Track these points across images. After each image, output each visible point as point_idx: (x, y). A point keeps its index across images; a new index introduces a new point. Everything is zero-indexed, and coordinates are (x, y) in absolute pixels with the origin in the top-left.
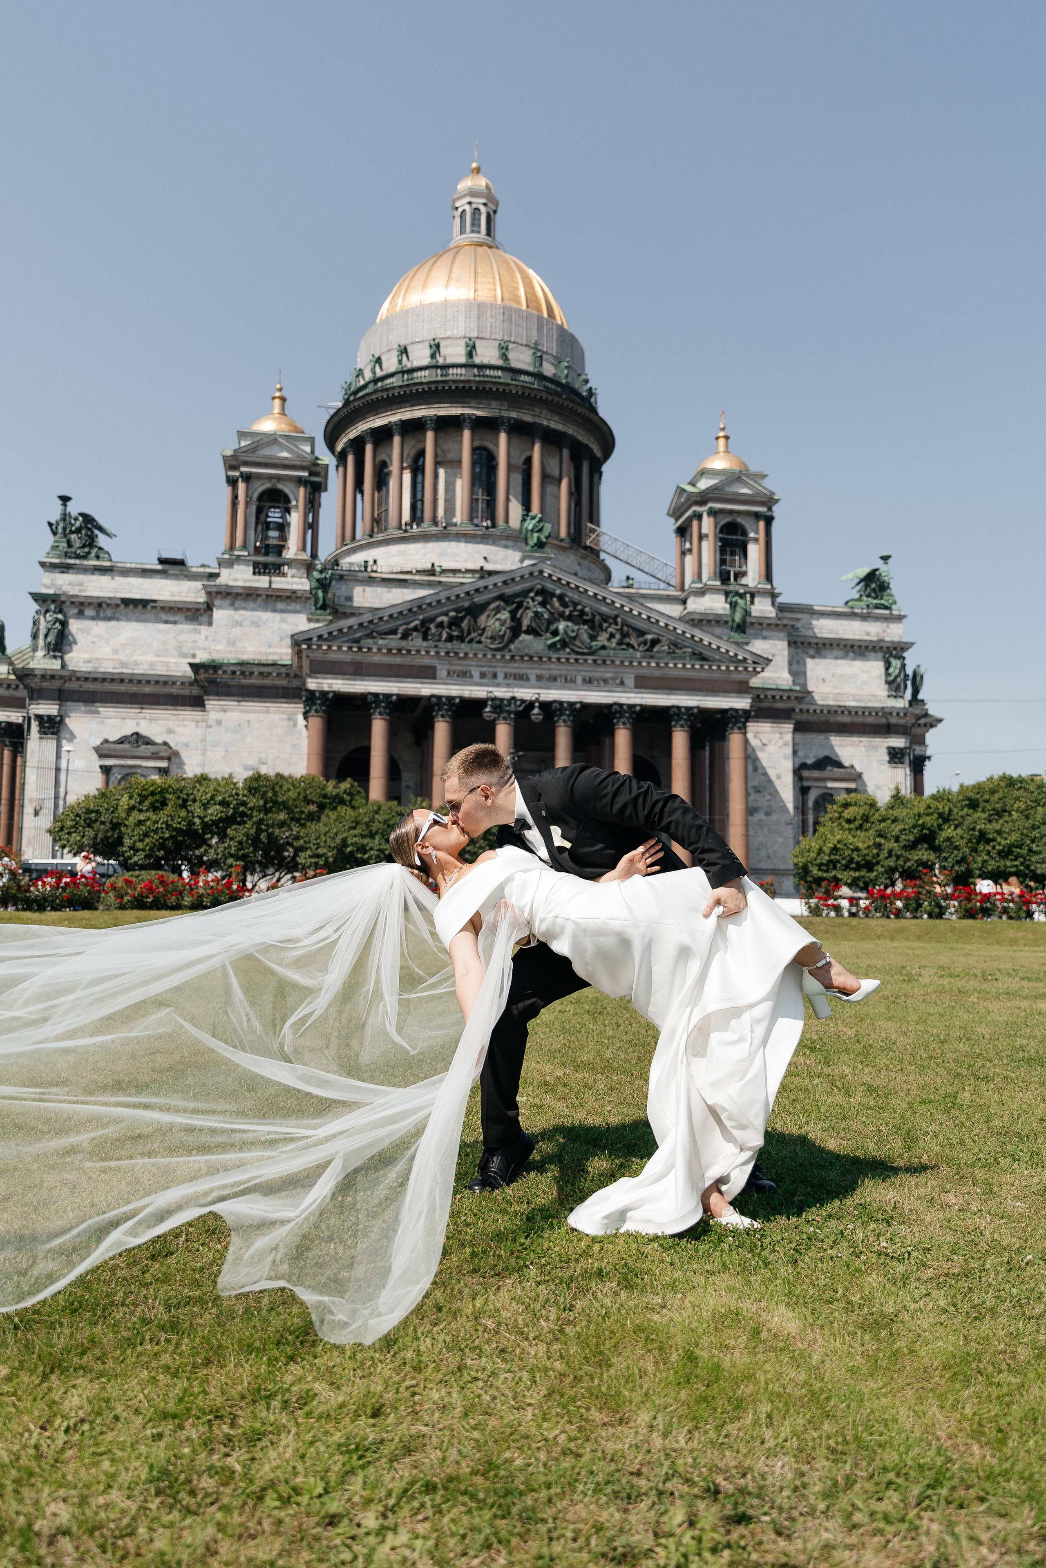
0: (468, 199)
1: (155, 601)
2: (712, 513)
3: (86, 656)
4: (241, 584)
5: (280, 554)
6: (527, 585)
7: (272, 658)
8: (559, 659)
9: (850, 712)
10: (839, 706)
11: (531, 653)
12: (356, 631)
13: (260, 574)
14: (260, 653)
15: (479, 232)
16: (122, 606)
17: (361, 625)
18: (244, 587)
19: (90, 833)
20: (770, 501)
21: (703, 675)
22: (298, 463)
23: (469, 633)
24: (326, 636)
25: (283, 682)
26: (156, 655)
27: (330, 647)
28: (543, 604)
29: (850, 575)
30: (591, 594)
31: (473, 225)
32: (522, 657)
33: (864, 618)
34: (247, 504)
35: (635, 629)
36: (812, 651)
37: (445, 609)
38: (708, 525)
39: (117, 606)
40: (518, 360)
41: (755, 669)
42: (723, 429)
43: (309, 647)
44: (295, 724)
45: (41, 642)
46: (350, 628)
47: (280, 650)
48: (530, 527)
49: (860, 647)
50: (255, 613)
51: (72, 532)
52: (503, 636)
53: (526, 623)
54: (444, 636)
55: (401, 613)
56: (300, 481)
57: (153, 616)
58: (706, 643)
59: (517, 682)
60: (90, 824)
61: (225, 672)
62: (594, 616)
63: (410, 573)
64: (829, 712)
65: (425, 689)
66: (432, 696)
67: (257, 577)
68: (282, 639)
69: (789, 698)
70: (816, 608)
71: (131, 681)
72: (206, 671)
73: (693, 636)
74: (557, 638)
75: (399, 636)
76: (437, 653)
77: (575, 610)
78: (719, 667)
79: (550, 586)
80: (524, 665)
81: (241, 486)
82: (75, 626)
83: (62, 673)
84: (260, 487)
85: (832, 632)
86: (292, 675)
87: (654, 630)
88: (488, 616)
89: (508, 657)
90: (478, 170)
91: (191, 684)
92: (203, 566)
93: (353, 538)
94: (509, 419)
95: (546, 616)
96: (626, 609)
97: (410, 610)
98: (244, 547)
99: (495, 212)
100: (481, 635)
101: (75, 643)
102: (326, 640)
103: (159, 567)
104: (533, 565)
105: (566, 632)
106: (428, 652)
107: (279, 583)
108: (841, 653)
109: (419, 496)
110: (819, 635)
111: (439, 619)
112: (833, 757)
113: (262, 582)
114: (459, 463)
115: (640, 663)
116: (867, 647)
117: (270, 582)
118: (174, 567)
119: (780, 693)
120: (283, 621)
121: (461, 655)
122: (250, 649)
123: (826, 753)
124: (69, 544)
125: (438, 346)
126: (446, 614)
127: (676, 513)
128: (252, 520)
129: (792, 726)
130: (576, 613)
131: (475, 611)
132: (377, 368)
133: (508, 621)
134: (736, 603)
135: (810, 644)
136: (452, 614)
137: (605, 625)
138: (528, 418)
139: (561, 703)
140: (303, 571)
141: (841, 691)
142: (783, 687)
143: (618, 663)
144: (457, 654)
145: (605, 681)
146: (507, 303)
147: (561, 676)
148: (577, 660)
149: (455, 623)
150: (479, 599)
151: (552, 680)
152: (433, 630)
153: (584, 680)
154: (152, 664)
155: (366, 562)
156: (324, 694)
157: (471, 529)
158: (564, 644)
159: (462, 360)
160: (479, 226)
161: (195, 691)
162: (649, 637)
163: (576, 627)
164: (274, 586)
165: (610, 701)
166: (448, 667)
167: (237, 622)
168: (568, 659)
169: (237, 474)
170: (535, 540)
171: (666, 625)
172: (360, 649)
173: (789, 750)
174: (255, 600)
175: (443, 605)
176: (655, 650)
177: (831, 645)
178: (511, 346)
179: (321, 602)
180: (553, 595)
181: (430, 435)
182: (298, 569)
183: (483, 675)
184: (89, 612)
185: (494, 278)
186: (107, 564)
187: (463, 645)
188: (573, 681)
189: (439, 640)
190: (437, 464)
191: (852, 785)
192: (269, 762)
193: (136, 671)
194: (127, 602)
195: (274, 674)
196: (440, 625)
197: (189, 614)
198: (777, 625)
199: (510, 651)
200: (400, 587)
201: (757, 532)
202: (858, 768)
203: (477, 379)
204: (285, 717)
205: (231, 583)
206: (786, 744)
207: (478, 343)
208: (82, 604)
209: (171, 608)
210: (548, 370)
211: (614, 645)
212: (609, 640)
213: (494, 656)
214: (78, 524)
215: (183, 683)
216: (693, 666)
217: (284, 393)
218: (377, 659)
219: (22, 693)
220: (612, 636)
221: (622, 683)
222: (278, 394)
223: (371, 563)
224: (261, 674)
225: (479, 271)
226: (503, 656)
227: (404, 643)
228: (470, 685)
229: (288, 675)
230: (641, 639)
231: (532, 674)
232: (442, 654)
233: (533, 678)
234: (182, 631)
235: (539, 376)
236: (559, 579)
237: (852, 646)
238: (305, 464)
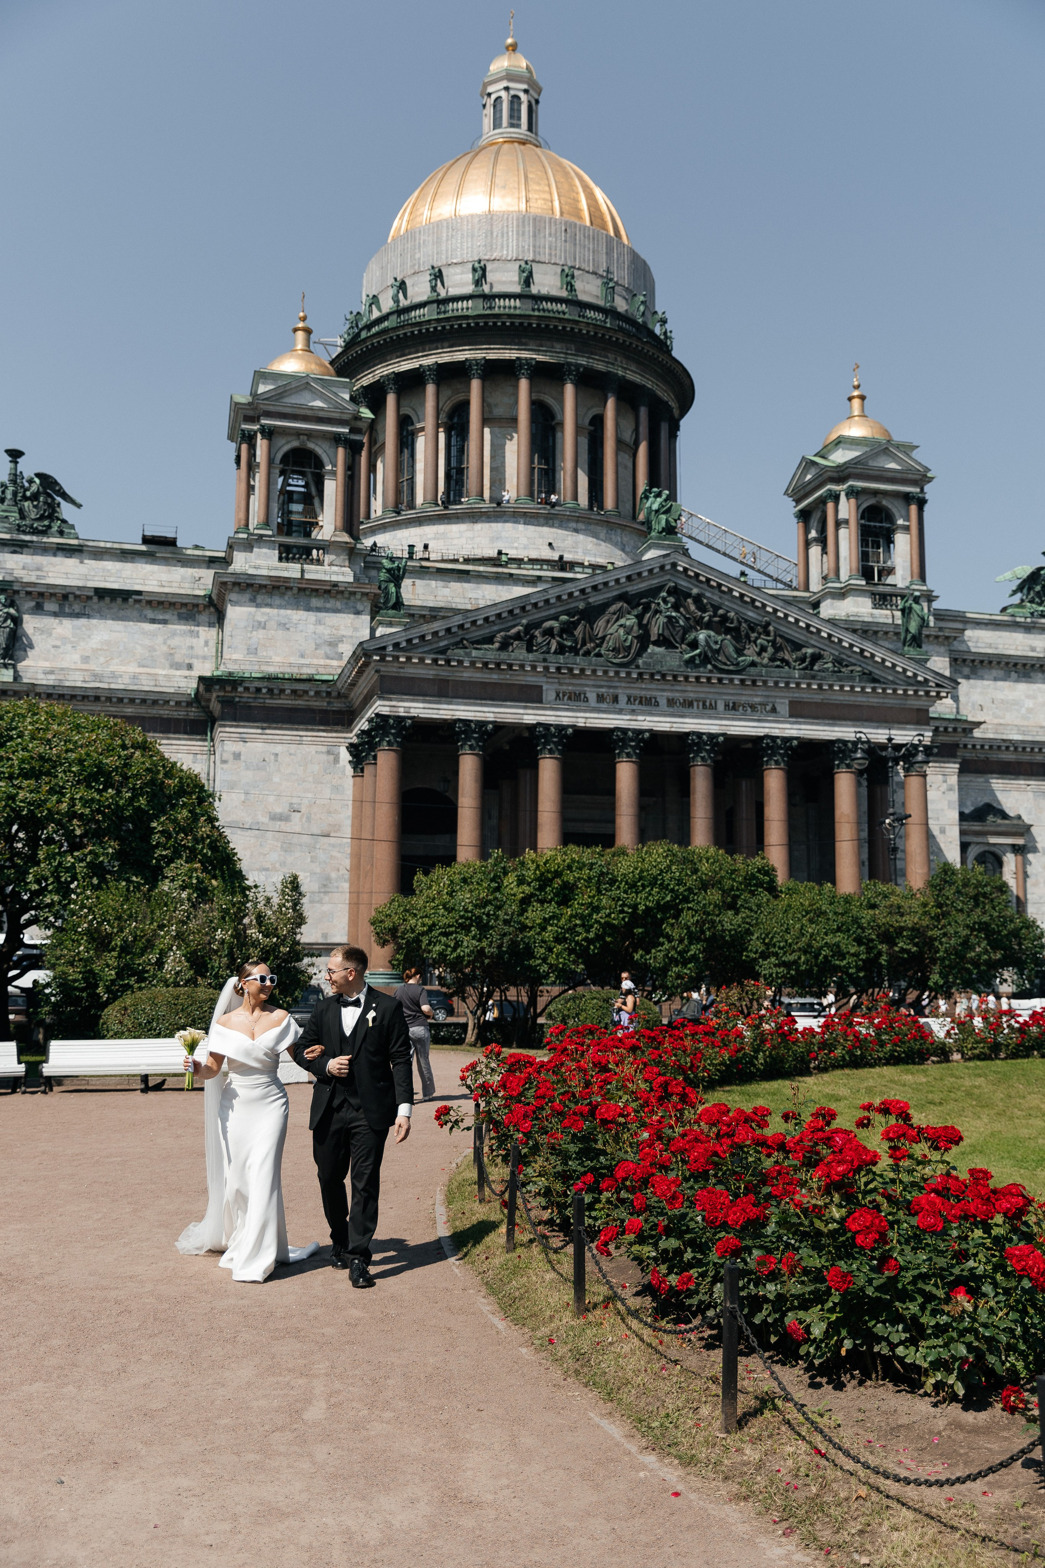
0: (505, 84)
1: (139, 593)
2: (852, 493)
3: (47, 664)
4: (264, 572)
5: (308, 535)
6: (655, 582)
7: (306, 672)
8: (697, 678)
9: (1016, 748)
10: (1004, 741)
11: (664, 669)
12: (441, 639)
13: (287, 560)
14: (290, 665)
15: (518, 126)
16: (95, 599)
17: (448, 630)
18: (270, 577)
20: (922, 479)
21: (874, 700)
22: (336, 415)
23: (584, 643)
24: (404, 644)
25: (322, 704)
26: (141, 666)
27: (409, 659)
28: (676, 607)
29: (1008, 575)
30: (736, 594)
31: (511, 116)
32: (652, 675)
33: (1028, 629)
34: (269, 466)
35: (788, 641)
36: (966, 671)
37: (553, 611)
38: (846, 509)
39: (89, 598)
40: (585, 292)
41: (938, 693)
42: (857, 387)
43: (383, 659)
44: (336, 760)
46: (435, 634)
47: (315, 661)
48: (655, 507)
49: (1025, 665)
50: (283, 612)
51: (25, 498)
52: (630, 647)
53: (655, 632)
54: (554, 646)
55: (499, 616)
56: (337, 439)
57: (135, 614)
58: (878, 659)
59: (644, 708)
61: (247, 689)
62: (740, 623)
64: (991, 747)
65: (529, 716)
66: (539, 724)
67: (284, 565)
68: (318, 646)
69: (955, 729)
70: (968, 615)
71: (109, 699)
72: (223, 688)
73: (862, 651)
74: (698, 651)
75: (497, 645)
76: (546, 668)
77: (715, 615)
78: (895, 690)
79: (683, 583)
80: (653, 686)
81: (261, 445)
82: (31, 624)
83: (16, 687)
84: (286, 446)
85: (990, 646)
86: (334, 694)
87: (813, 642)
88: (608, 622)
89: (635, 676)
90: (514, 48)
91: (189, 704)
92: (197, 547)
94: (578, 366)
95: (681, 623)
96: (780, 614)
97: (511, 612)
98: (266, 524)
99: (537, 102)
100: (600, 645)
101: (32, 647)
102: (403, 650)
103: (144, 548)
104: (664, 556)
105: (707, 641)
106: (534, 668)
107: (314, 572)
108: (1001, 673)
110: (973, 650)
111: (547, 624)
112: (995, 805)
113: (292, 570)
114: (513, 421)
115: (798, 684)
116: (1033, 666)
117: (303, 571)
118: (163, 548)
119: (945, 724)
120: (319, 622)
121: (576, 672)
122: (277, 659)
123: (986, 800)
124: (22, 515)
125: (484, 269)
126: (556, 618)
127: (798, 493)
128: (275, 488)
129: (957, 766)
130: (716, 619)
131: (591, 614)
132: (401, 295)
133: (636, 628)
134: (910, 608)
135: (964, 660)
136: (564, 618)
137: (753, 635)
138: (601, 367)
139: (699, 735)
140: (344, 557)
141: (1002, 721)
142: (947, 716)
143: (771, 684)
144: (571, 670)
145: (753, 707)
146: (567, 217)
147: (698, 701)
148: (720, 680)
149: (567, 629)
150: (595, 599)
151: (686, 706)
152: (540, 639)
153: (727, 706)
155: (411, 547)
156: (400, 720)
157: (531, 507)
158: (705, 659)
159: (517, 289)
160: (519, 118)
161: (202, 713)
162: (810, 651)
163: (719, 638)
164: (307, 576)
165: (761, 732)
166: (556, 686)
167: (260, 623)
168: (709, 679)
169: (256, 427)
170: (663, 523)
171: (830, 636)
172: (448, 662)
173: (954, 796)
174: (282, 595)
175: (552, 606)
176: (816, 668)
177: (990, 662)
178: (576, 273)
179: (392, 601)
180: (689, 595)
181: (475, 385)
182: (337, 555)
183: (600, 698)
184: (50, 606)
185: (549, 186)
186: (71, 540)
187: (578, 659)
188: (713, 707)
189: (548, 652)
190: (485, 421)
191: (1020, 841)
192: (303, 810)
193: (113, 686)
194: (102, 594)
195: (312, 693)
196: (549, 632)
197: (184, 610)
198: (937, 637)
199: (638, 667)
200: (459, 580)
201: (907, 518)
202: (1027, 819)
203: (536, 313)
204: (324, 749)
205: (251, 571)
206: (950, 789)
207: (536, 269)
208: (41, 594)
209: (160, 603)
210: (621, 305)
211: (766, 661)
212: (759, 654)
213: (617, 673)
214: (34, 488)
215: (178, 703)
216: (863, 688)
217: (308, 324)
218: (467, 675)
220: (763, 649)
221: (774, 710)
222: (301, 325)
223: (419, 548)
224: (294, 692)
225: (530, 176)
226: (629, 674)
227: (503, 655)
228: (585, 711)
229: (329, 694)
230: (799, 654)
231: (662, 698)
232: (552, 670)
233: (663, 702)
234: (174, 634)
235: (610, 312)
236: (697, 575)
237: (1015, 665)
238: (346, 417)
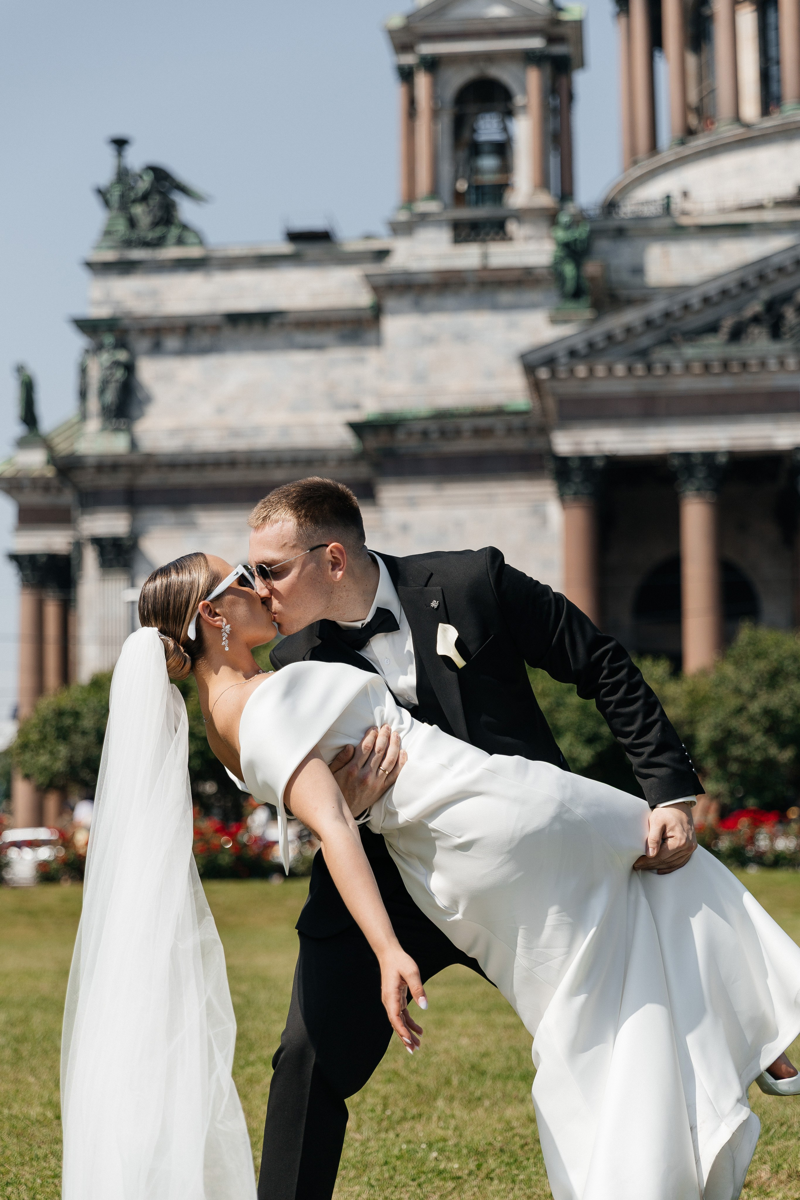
1: (282, 313)
3: (171, 422)
4: (432, 264)
5: (499, 200)
7: (495, 399)
12: (639, 335)
13: (465, 242)
14: (472, 392)
16: (227, 327)
17: (649, 323)
18: (438, 271)
19: (63, 750)
22: (522, 23)
24: (583, 349)
25: (517, 443)
26: (292, 411)
27: (591, 370)
34: (435, 113)
39: (219, 327)
43: (554, 374)
45: (94, 404)
46: (629, 330)
47: (507, 384)
50: (460, 317)
51: (134, 201)
55: (724, 292)
56: (529, 58)
57: (281, 341)
60: (63, 734)
61: (410, 434)
63: (760, 207)
65: (784, 436)
67: (460, 249)
68: (508, 362)
72: (378, 435)
75: (724, 335)
81: (422, 81)
82: (148, 371)
83: (135, 458)
84: (456, 79)
86: (531, 430)
91: (353, 459)
92: (368, 237)
93: (653, 147)
97: (743, 285)
98: (434, 194)
101: (150, 400)
102: (583, 357)
103: (286, 248)
106: (782, 363)
107: (501, 255)
109: (772, 52)
113: (470, 256)
117: (485, 256)
118: (313, 245)
122: (454, 386)
124: (132, 223)
128: (446, 141)
140: (543, 228)
152: (791, 319)
154: (285, 430)
155: (669, 196)
156: (586, 461)
161: (363, 471)
164: (492, 262)
167: (428, 336)
169: (414, 59)
172: (649, 368)
174: (458, 293)
179: (570, 285)
182: (534, 226)
184: (172, 342)
186: (193, 252)
194: (234, 319)
195: (500, 431)
197: (344, 329)
204: (528, 506)
208: (158, 329)
209: (311, 323)
214: (144, 186)
218: (684, 384)
219: (68, 498)
223: (677, 197)
224: (475, 431)
227: (735, 351)
229: (525, 430)
234: (335, 362)
238: (538, 23)
